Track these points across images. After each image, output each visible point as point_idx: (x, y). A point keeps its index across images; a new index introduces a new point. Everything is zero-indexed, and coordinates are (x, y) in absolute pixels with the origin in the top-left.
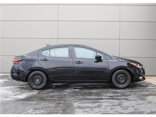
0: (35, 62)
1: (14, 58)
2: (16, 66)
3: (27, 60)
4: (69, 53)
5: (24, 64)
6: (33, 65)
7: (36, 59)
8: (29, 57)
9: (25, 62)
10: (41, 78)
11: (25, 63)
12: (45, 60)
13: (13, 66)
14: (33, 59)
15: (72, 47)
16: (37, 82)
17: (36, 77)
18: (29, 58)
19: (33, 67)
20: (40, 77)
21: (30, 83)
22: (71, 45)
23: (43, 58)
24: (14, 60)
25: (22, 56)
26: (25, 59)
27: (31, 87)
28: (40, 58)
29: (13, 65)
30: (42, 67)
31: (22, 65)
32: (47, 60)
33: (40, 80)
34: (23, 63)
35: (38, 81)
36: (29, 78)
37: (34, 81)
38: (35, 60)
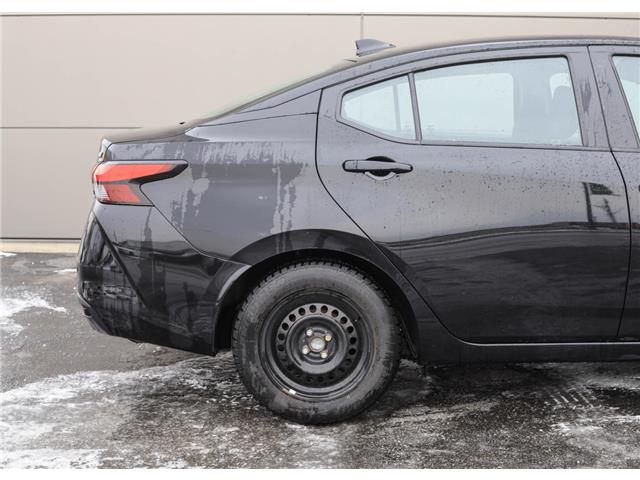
0: (292, 191)
1: (107, 157)
2: (129, 227)
3: (222, 172)
4: (586, 109)
5: (196, 202)
6: (277, 216)
7: (297, 160)
8: (239, 147)
9: (202, 185)
10: (349, 324)
11: (204, 197)
12: (382, 168)
13: (96, 222)
14: (270, 165)
15: (600, 55)
16: (314, 356)
17: (299, 318)
18: (240, 156)
19: (275, 231)
20: (341, 314)
21: (253, 369)
22: (589, 43)
23: (360, 154)
24: (102, 169)
25: (176, 136)
26: (206, 159)
27: (264, 401)
28: (333, 155)
29: (101, 211)
30: (359, 233)
31: (177, 214)
32: (398, 171)
33: (335, 337)
34: (191, 195)
35: (317, 345)
36: (240, 328)
37: (282, 348)
38: (291, 171)
